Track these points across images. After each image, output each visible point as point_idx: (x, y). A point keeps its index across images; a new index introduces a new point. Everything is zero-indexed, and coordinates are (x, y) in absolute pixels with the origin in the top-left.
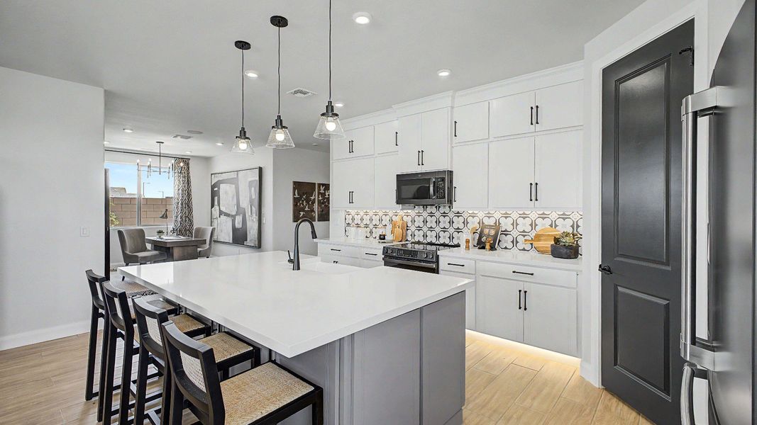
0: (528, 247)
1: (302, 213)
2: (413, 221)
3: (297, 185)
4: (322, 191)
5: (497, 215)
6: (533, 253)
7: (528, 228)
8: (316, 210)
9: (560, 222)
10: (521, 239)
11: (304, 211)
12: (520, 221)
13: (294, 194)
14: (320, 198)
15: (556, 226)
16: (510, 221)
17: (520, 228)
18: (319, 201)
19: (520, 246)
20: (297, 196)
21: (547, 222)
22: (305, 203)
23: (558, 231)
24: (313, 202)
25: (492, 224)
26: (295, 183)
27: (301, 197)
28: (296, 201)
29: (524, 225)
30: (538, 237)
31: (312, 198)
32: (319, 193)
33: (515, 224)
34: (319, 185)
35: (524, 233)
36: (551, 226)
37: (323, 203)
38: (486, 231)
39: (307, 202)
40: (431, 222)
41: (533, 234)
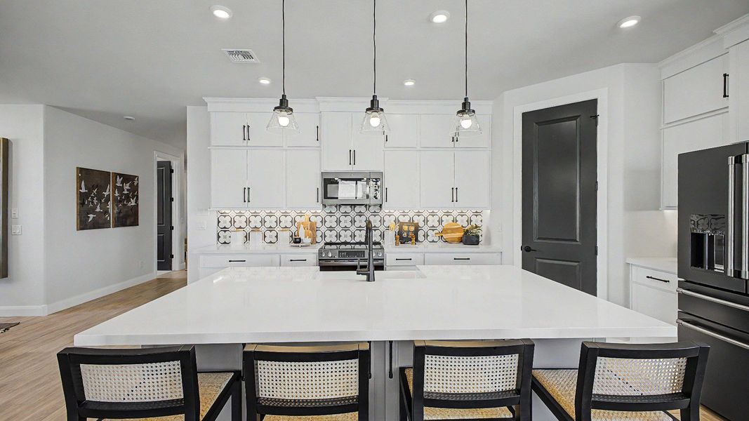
0: (436, 239)
1: (91, 216)
2: (324, 221)
3: (85, 175)
4: (119, 184)
5: (411, 214)
6: (440, 243)
7: (436, 224)
8: (111, 211)
9: (459, 218)
10: (430, 233)
11: (94, 212)
12: (430, 218)
13: (79, 187)
14: (117, 195)
15: (457, 221)
16: (422, 218)
17: (430, 224)
18: (115, 198)
19: (430, 239)
20: (83, 190)
21: (451, 218)
22: (95, 202)
23: (458, 225)
24: (108, 200)
25: (407, 221)
26: (80, 170)
27: (90, 192)
28: (82, 199)
29: (433, 221)
30: (445, 231)
31: (106, 194)
32: (115, 187)
33: (426, 221)
34: (116, 175)
35: (433, 228)
36: (453, 221)
37: (120, 202)
38: (405, 228)
39: (99, 200)
40: (346, 221)
41: (440, 229)
